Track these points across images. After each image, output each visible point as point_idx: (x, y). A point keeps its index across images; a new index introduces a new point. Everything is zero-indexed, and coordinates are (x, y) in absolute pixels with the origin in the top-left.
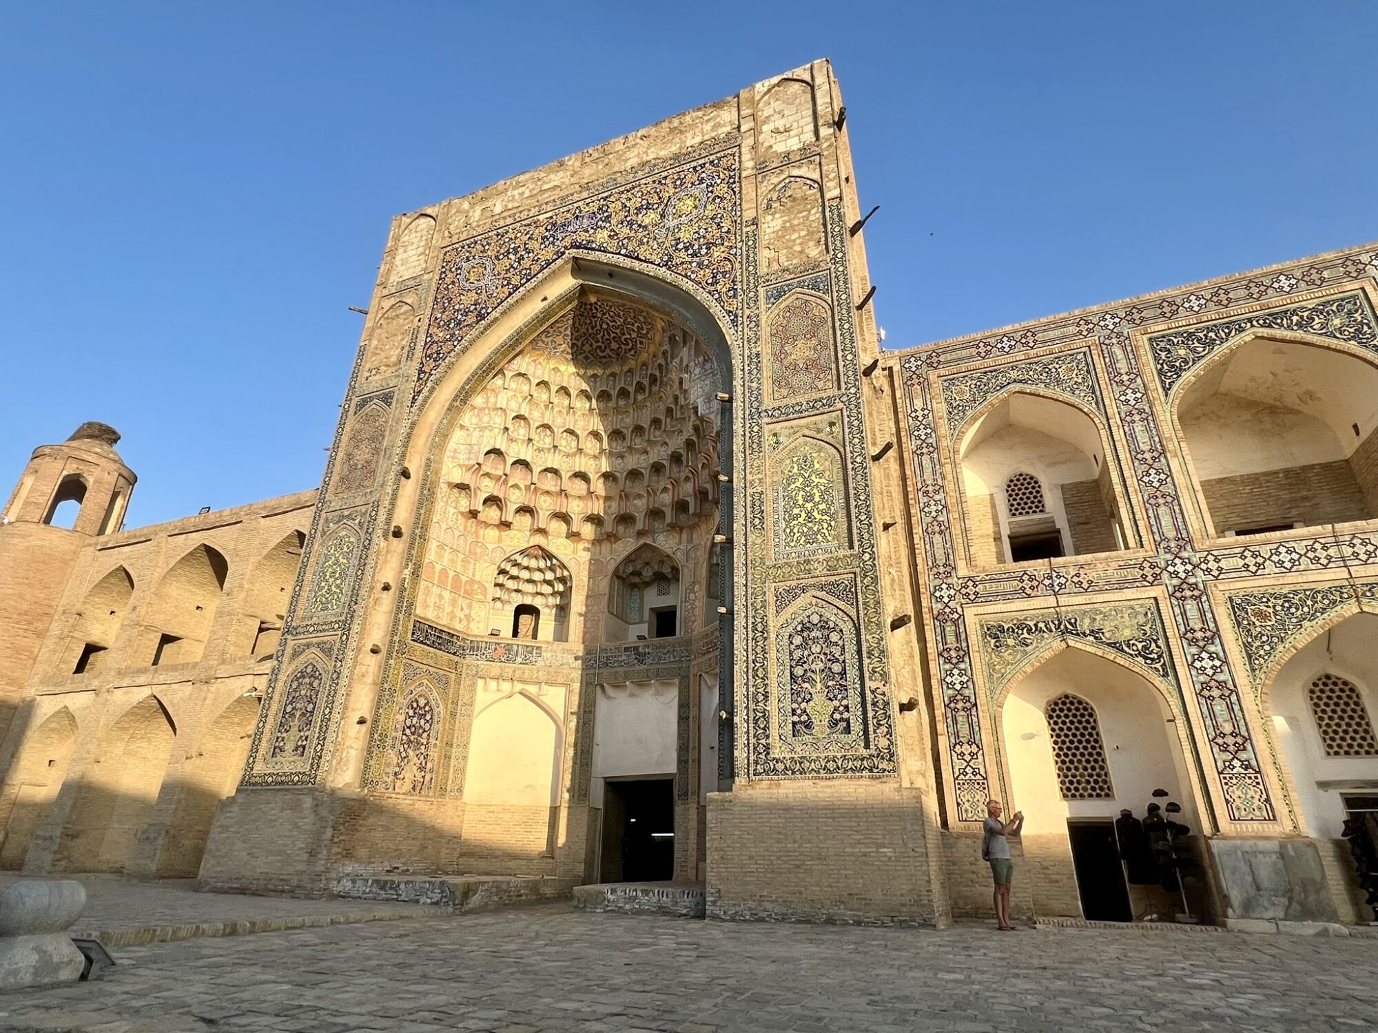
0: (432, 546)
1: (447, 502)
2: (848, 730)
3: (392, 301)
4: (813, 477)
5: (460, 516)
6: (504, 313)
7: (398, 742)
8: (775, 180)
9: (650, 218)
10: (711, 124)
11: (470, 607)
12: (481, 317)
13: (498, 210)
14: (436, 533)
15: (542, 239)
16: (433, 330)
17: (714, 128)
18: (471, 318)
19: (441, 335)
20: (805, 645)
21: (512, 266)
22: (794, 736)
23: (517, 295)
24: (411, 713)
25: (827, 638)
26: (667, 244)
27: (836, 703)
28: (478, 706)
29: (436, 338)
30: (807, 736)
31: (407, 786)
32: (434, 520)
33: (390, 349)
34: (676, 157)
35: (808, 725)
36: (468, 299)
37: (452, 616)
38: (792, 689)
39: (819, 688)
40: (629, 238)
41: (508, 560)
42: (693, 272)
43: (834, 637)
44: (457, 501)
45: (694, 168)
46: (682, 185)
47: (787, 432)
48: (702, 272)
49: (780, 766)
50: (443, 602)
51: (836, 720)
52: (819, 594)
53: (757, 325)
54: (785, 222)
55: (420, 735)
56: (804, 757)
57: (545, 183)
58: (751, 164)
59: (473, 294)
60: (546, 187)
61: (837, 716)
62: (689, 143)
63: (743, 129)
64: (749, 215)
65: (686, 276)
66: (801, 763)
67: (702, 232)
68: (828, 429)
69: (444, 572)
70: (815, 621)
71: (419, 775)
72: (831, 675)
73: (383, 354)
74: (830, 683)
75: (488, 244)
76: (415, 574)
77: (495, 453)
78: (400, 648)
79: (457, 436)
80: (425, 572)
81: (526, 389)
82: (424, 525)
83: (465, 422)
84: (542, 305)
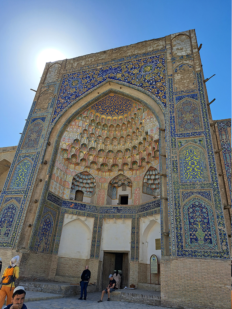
0: (56, 168)
1: (60, 155)
2: (211, 243)
3: (45, 89)
4: (194, 157)
5: (63, 160)
6: (85, 96)
7: (40, 234)
8: (178, 64)
9: (135, 71)
10: (156, 45)
12: (77, 96)
13: (83, 64)
14: (57, 164)
15: (98, 74)
16: (60, 99)
17: (157, 46)
18: (73, 97)
19: (63, 101)
20: (193, 212)
21: (88, 82)
22: (191, 243)
23: (89, 91)
24: (45, 224)
25: (202, 210)
26: (141, 80)
27: (206, 233)
28: (65, 223)
29: (61, 102)
30: (196, 244)
32: (57, 160)
33: (44, 104)
34: (144, 54)
35: (196, 240)
36: (72, 91)
37: (59, 192)
38: (190, 227)
39: (199, 227)
40: (128, 77)
41: (76, 175)
42: (151, 89)
43: (204, 210)
44: (63, 155)
45: (150, 58)
46: (146, 62)
47: (184, 142)
48: (153, 90)
49: (187, 253)
50: (56, 187)
51: (206, 239)
52: (198, 195)
53: (173, 108)
54: (182, 77)
55: (46, 232)
56: (196, 251)
57: (99, 57)
58: (170, 58)
59: (74, 89)
60: (100, 59)
61: (206, 237)
62: (148, 50)
63: (167, 47)
64: (170, 73)
65: (148, 90)
66: (194, 253)
67: (153, 77)
68: (199, 142)
69: (58, 177)
70: (197, 204)
71: (45, 246)
72: (204, 223)
73: (42, 105)
74: (204, 226)
75: (79, 74)
76: (50, 177)
77: (76, 140)
78: (44, 201)
79: (65, 134)
80: (53, 177)
81: (88, 121)
82: (54, 161)
83: (68, 130)
84: (97, 95)
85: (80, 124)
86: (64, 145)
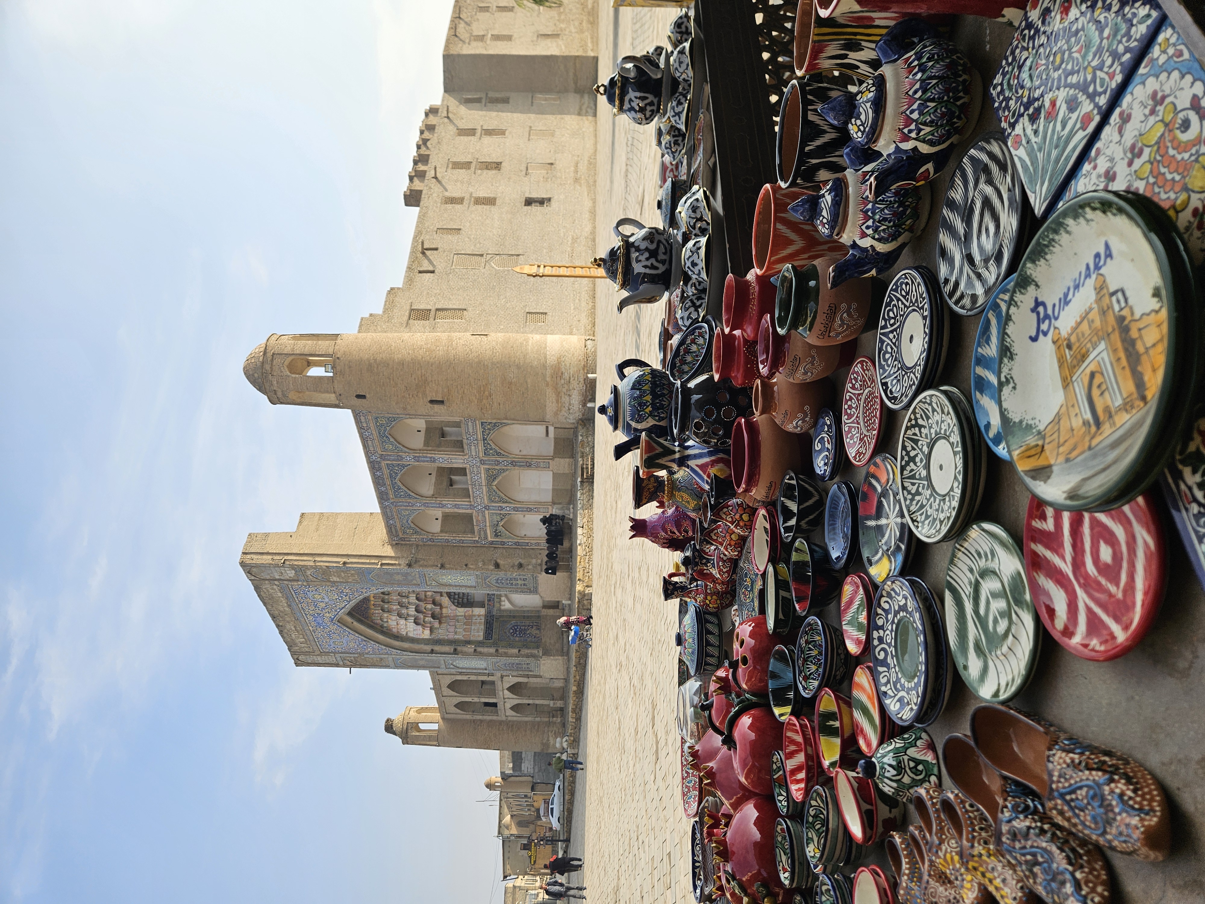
0: (456, 637)
1: (438, 634)
3: (348, 663)
5: (443, 628)
7: (525, 638)
10: (268, 590)
11: (475, 616)
14: (451, 636)
17: (271, 589)
24: (515, 635)
26: (338, 601)
28: (511, 608)
31: (538, 632)
37: (480, 623)
40: (332, 609)
41: (453, 603)
44: (437, 630)
50: (476, 629)
55: (522, 630)
57: (288, 629)
69: (464, 630)
71: (535, 628)
76: (469, 642)
77: (416, 623)
78: (495, 644)
79: (411, 635)
80: (468, 639)
81: (385, 615)
82: (451, 642)
83: (404, 633)
84: (355, 623)
85: (393, 622)
86: (426, 634)
